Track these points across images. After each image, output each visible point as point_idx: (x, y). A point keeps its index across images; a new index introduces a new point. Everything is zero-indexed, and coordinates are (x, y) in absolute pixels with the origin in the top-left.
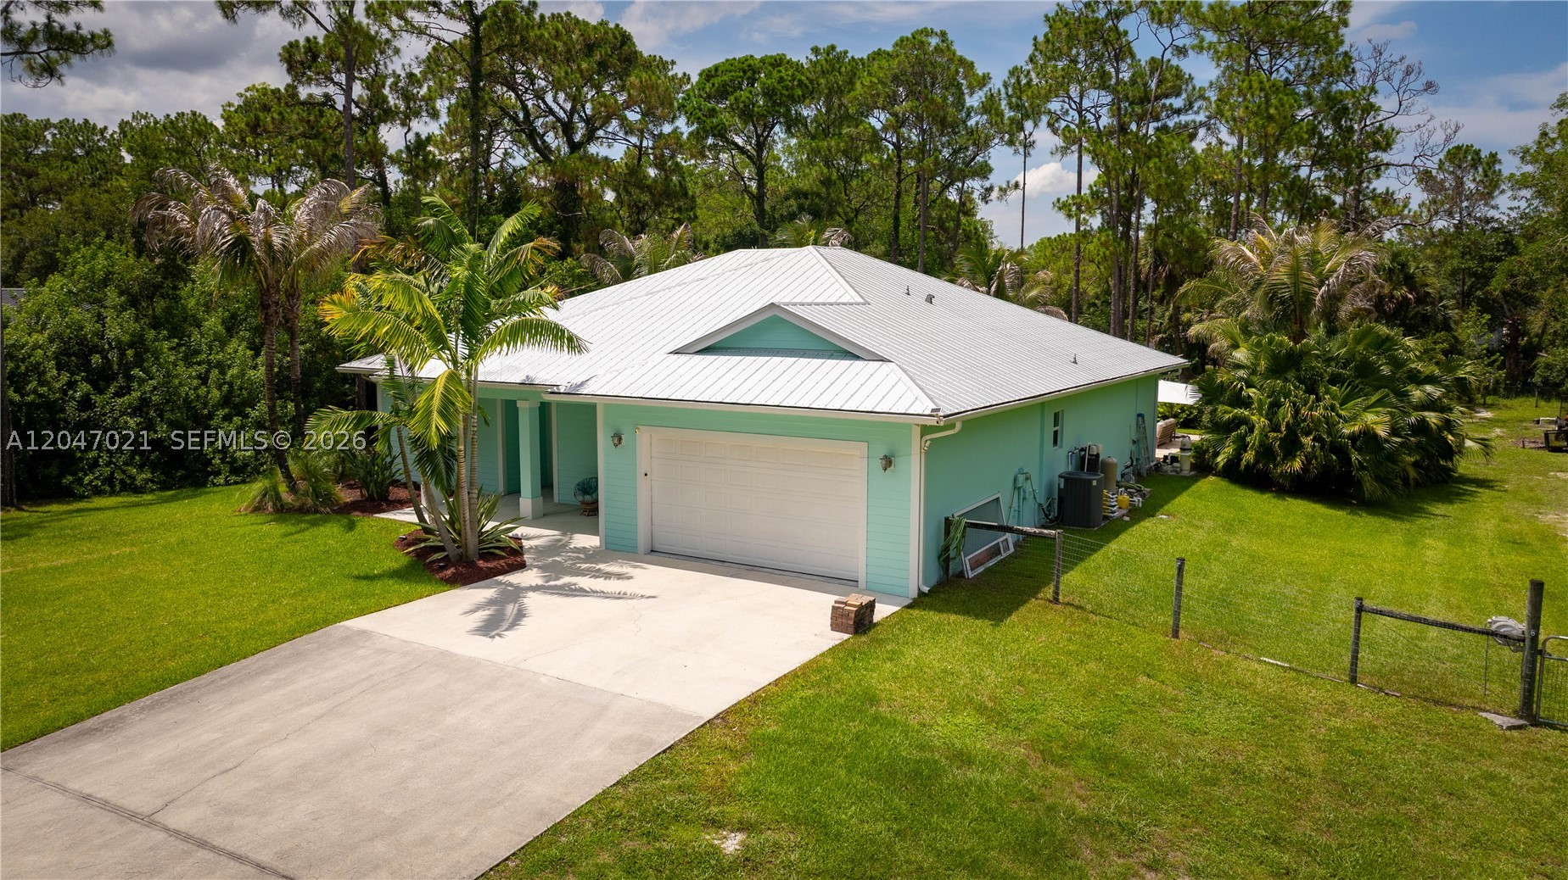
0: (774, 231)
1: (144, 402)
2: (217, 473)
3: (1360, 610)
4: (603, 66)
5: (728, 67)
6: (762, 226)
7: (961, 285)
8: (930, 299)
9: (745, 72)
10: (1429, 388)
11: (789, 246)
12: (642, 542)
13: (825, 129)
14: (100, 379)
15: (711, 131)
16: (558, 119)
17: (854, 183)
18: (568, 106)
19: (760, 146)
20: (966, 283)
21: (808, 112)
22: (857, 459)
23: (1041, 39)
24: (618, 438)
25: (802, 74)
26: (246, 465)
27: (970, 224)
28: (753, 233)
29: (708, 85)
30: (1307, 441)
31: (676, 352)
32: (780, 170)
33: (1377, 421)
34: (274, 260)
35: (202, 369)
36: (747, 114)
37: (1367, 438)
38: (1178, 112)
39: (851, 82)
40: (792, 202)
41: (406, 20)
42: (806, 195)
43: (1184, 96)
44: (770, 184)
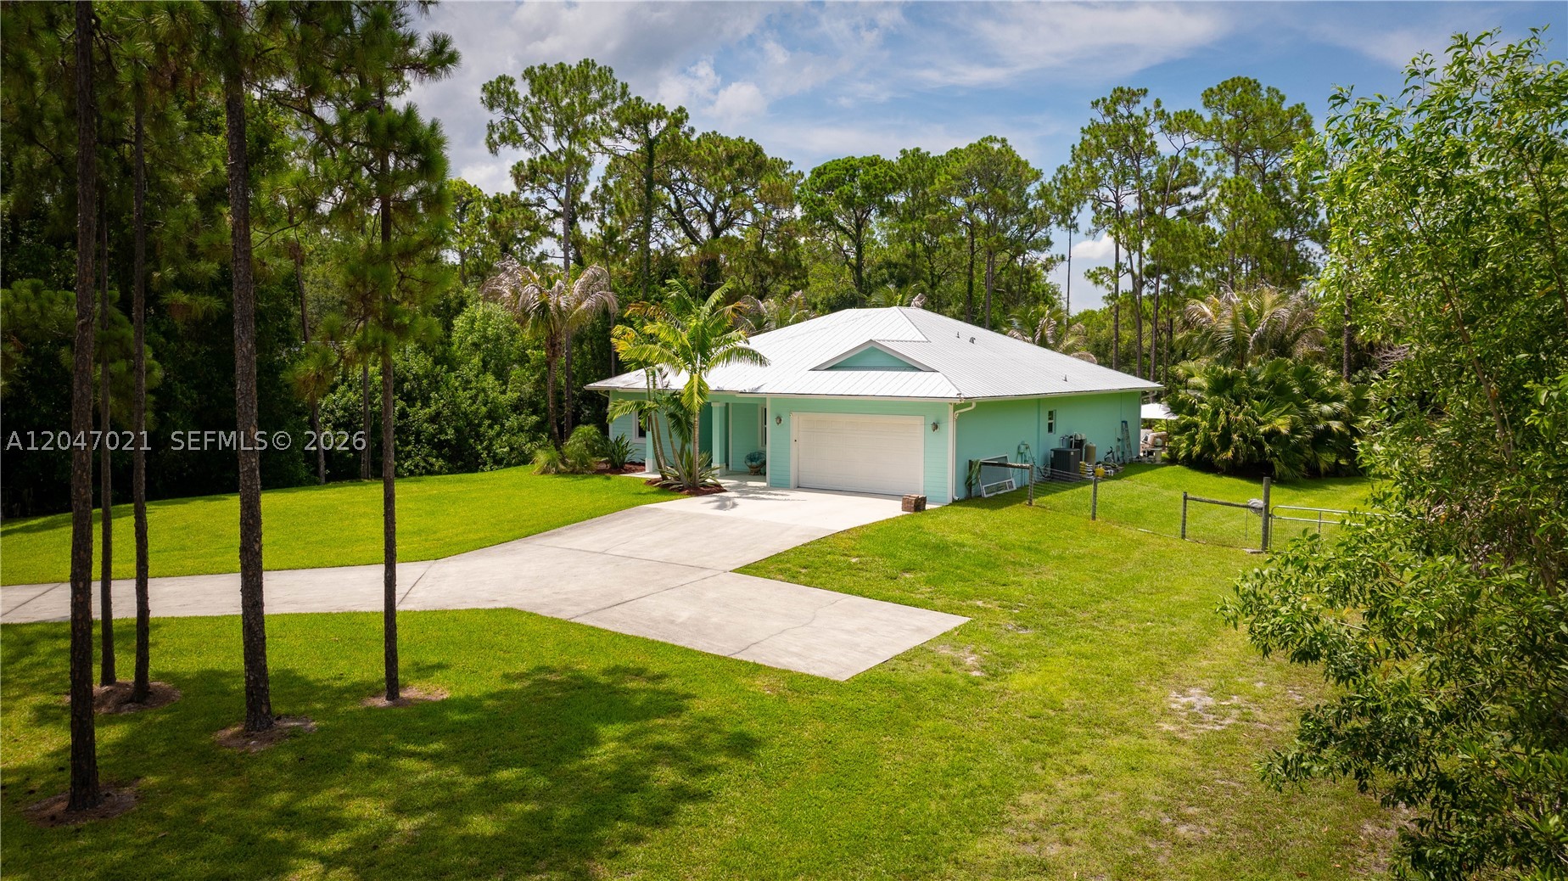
0: (869, 295)
1: (438, 414)
2: (485, 464)
3: (1186, 498)
4: (741, 172)
5: (834, 166)
6: (860, 290)
7: (1012, 336)
8: (972, 340)
9: (847, 170)
10: (1335, 404)
11: (882, 306)
12: (793, 482)
13: (911, 214)
14: (409, 399)
15: (820, 216)
16: (704, 210)
17: (937, 254)
18: (711, 199)
19: (859, 227)
20: (1017, 334)
21: (899, 198)
22: (919, 425)
23: (1078, 147)
24: (779, 420)
25: (893, 171)
26: (503, 459)
27: (1039, 287)
28: (852, 295)
29: (819, 181)
30: (1235, 437)
31: (814, 370)
32: (874, 242)
33: (1282, 425)
34: (560, 316)
35: (474, 391)
36: (849, 202)
37: (1273, 435)
38: (1195, 198)
39: (932, 178)
40: (884, 271)
41: (600, 145)
42: (895, 266)
43: (1201, 185)
44: (867, 256)
